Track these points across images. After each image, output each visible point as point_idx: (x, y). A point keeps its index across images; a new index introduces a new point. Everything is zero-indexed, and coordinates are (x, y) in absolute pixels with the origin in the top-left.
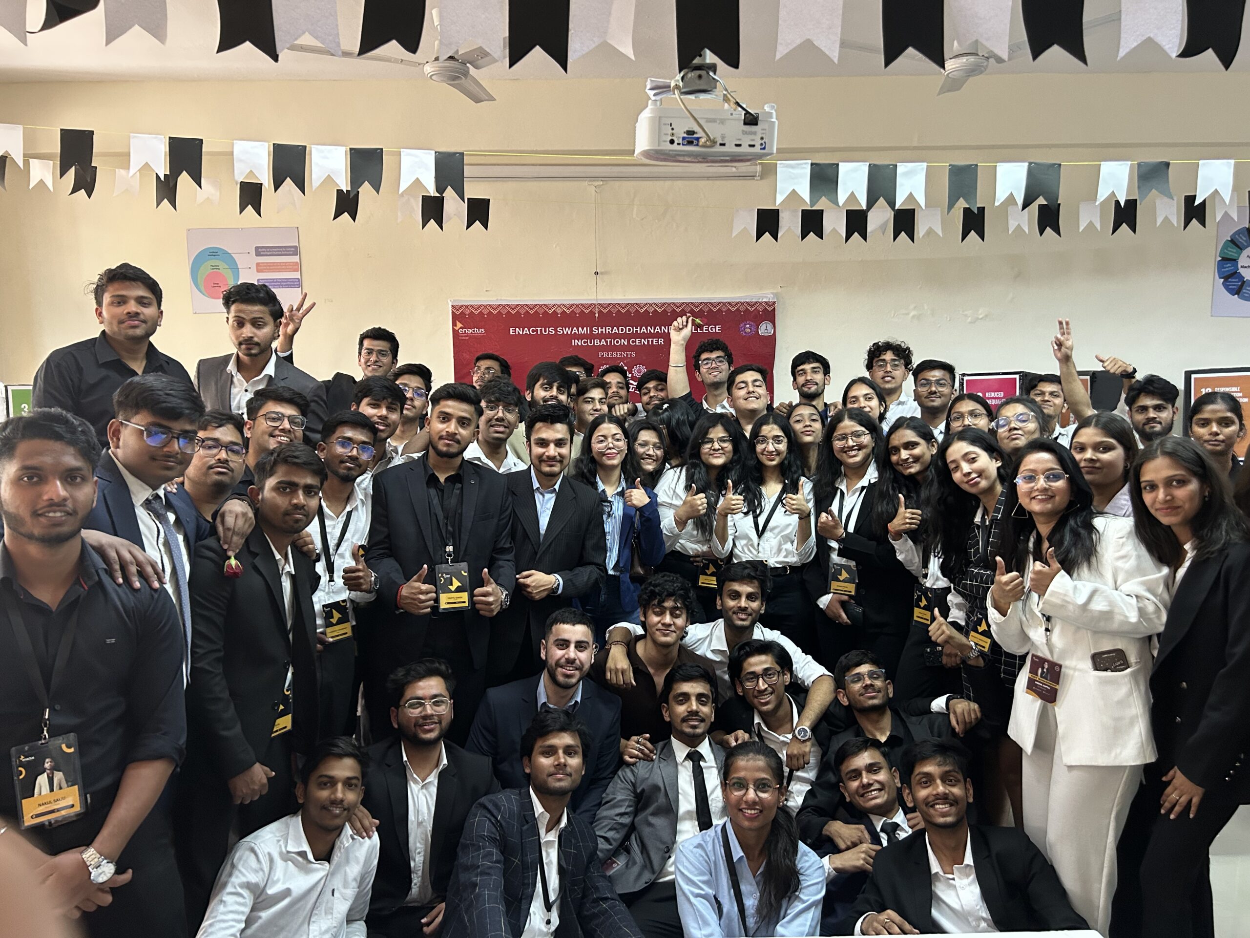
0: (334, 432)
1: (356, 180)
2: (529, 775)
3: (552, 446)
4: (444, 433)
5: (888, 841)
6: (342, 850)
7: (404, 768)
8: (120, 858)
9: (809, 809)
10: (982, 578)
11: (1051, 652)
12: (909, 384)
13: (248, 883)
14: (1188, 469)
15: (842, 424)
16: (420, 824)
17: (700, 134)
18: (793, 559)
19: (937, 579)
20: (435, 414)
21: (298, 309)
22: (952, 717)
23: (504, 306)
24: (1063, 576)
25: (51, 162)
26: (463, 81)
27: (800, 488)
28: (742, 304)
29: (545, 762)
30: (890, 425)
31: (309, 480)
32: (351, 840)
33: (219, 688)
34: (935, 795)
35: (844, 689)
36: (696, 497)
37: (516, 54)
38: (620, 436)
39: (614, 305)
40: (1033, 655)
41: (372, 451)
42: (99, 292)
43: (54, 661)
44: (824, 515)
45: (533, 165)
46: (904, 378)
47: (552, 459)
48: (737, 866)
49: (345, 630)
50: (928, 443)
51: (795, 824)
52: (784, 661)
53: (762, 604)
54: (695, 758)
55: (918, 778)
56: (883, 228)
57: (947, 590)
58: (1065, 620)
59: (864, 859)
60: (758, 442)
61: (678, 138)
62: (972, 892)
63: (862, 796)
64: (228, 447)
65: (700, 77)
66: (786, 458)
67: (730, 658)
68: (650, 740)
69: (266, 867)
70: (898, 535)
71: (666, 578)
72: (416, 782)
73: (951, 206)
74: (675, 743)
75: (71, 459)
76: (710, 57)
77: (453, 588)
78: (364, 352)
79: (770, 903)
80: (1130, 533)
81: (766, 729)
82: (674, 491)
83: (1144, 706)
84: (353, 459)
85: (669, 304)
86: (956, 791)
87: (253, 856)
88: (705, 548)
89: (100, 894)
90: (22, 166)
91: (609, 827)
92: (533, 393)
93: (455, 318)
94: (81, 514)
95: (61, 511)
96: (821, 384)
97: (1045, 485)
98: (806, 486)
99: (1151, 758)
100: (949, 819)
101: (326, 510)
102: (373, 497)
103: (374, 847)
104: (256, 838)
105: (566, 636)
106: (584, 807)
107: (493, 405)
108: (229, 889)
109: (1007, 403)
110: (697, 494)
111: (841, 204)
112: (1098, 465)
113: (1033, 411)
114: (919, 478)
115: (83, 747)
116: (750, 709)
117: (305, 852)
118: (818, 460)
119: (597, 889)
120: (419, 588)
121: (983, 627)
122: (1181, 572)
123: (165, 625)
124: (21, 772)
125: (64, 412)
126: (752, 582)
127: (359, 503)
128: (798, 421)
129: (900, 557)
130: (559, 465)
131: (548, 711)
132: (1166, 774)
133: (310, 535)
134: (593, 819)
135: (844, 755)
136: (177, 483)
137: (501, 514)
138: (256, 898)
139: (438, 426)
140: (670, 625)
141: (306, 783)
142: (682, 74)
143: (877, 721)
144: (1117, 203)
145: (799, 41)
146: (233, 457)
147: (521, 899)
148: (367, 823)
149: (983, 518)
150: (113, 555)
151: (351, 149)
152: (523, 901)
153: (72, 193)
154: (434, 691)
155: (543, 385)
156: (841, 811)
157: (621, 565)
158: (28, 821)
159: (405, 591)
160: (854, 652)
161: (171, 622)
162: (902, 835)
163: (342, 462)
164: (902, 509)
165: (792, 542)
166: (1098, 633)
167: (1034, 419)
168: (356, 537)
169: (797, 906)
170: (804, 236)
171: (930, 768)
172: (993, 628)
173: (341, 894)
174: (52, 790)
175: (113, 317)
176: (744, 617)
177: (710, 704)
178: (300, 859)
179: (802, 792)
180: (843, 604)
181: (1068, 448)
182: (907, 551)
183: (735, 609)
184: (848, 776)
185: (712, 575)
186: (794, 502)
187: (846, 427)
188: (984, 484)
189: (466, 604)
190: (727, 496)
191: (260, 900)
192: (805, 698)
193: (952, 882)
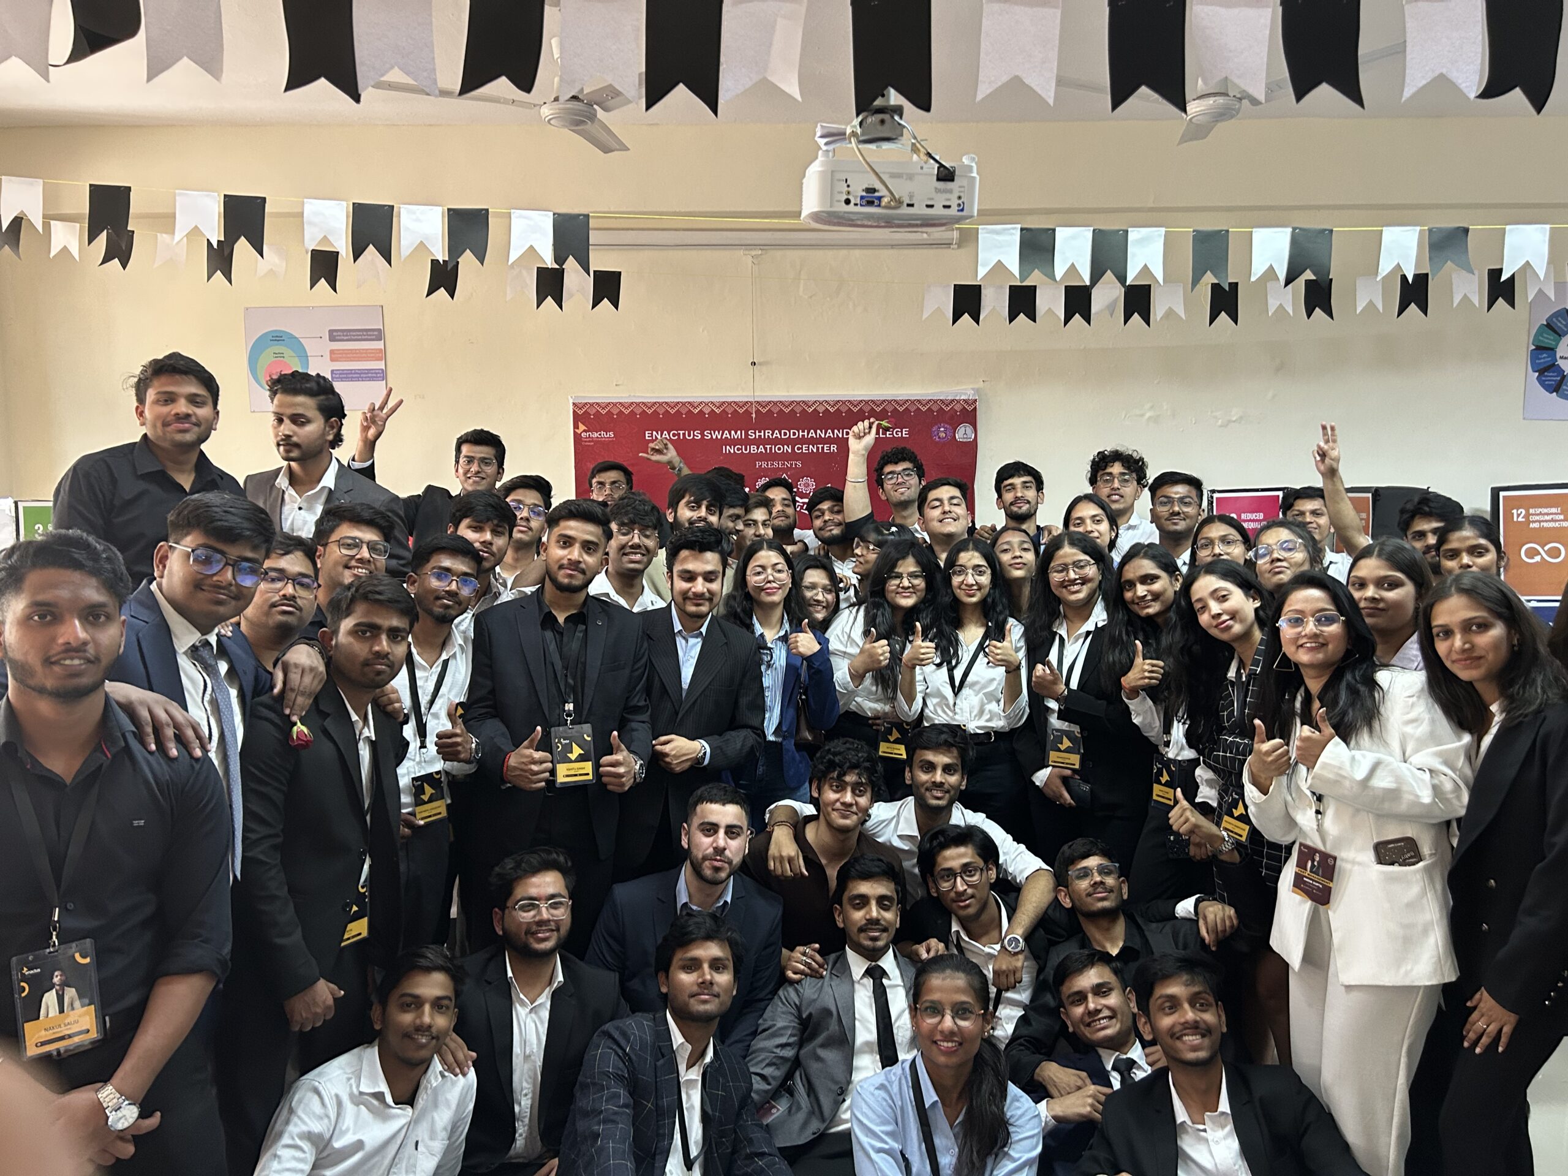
0: (428, 561)
1: (455, 247)
2: (666, 995)
3: (700, 580)
4: (565, 562)
5: (1122, 1082)
6: (429, 1091)
7: (507, 986)
8: (143, 1100)
9: (1022, 1040)
10: (1238, 749)
11: (1324, 842)
12: (1144, 501)
13: (309, 1133)
14: (1490, 610)
15: (1061, 552)
16: (527, 1058)
17: (882, 192)
18: (999, 724)
19: (1182, 748)
20: (554, 538)
21: (382, 408)
22: (1201, 923)
23: (638, 404)
24: (1337, 744)
25: (78, 225)
26: (589, 126)
27: (1007, 633)
28: (935, 402)
29: (686, 978)
30: (1123, 554)
31: (395, 622)
32: (440, 1078)
33: (275, 882)
34: (1183, 1024)
35: (1067, 887)
36: (876, 644)
37: (655, 93)
38: (783, 566)
39: (775, 403)
40: (1301, 844)
41: (475, 583)
42: (141, 388)
43: (68, 847)
44: (1039, 667)
45: (676, 230)
46: (1136, 496)
47: (699, 596)
48: (930, 1114)
49: (438, 809)
50: (1171, 577)
51: (1003, 1059)
52: (988, 851)
53: (963, 778)
54: (876, 974)
55: (1160, 1001)
56: (1111, 308)
57: (1194, 763)
58: (1340, 799)
59: (1092, 1106)
60: (954, 573)
61: (856, 197)
62: (1229, 1148)
63: (1089, 1025)
64: (297, 579)
65: (882, 122)
66: (989, 594)
67: (920, 847)
68: (819, 952)
69: (332, 1113)
70: (1134, 692)
71: (848, 745)
72: (523, 1004)
73: (1196, 281)
74: (851, 955)
75: (93, 593)
76: (894, 98)
77: (573, 756)
78: (461, 460)
79: (973, 1163)
80: (1422, 690)
81: (967, 939)
82: (849, 636)
83: (1441, 910)
84: (452, 595)
85: (844, 402)
86: (1209, 1017)
87: (316, 1097)
88: (887, 708)
89: (120, 1143)
90: (41, 230)
91: (767, 1061)
92: (676, 512)
93: (577, 419)
94: (105, 662)
95: (80, 658)
96: (1033, 502)
97: (1315, 630)
98: (1015, 630)
99: (1451, 976)
100: (1202, 1054)
101: (417, 658)
102: (474, 641)
103: (470, 1087)
104: (320, 1074)
105: (713, 819)
106: (734, 1037)
107: (628, 526)
108: (286, 1140)
109: (1268, 527)
110: (877, 640)
111: (1058, 278)
112: (1381, 605)
113: (1301, 537)
114: (1160, 620)
115: (101, 957)
116: (946, 914)
117: (382, 1094)
118: (1031, 597)
119: (750, 1141)
120: (531, 756)
121: (1239, 811)
122: (1487, 740)
123: (208, 802)
124: (24, 989)
125: (85, 535)
126: (949, 751)
127: (457, 649)
128: (1005, 551)
129: (1136, 720)
130: (707, 603)
131: (691, 914)
132: (1471, 998)
133: (396, 691)
134: (746, 1053)
135: (1065, 973)
136: (232, 624)
137: (635, 663)
138: (319, 1152)
139: (558, 553)
140: (851, 805)
141: (384, 1003)
142: (860, 118)
143: (1108, 930)
144: (1404, 278)
145: (1005, 79)
146: (301, 592)
147: (655, 1155)
148: (460, 1056)
149: (1238, 674)
150: (145, 714)
151: (449, 210)
152: (657, 1157)
153: (102, 263)
154: (551, 890)
155: (689, 502)
156: (1063, 1045)
157: (784, 729)
158: (32, 1051)
159: (513, 760)
160: (1079, 841)
161: (214, 801)
162: (1139, 1075)
163: (438, 598)
164: (1139, 660)
165: (998, 701)
166: (1382, 817)
167: (1302, 548)
168: (453, 692)
169: (1006, 1166)
170: (1012, 317)
171: (1176, 989)
172: (1252, 809)
173: (427, 1147)
174: (62, 1011)
175: (157, 417)
176: (939, 795)
177: (894, 908)
178: (375, 1102)
179: (1012, 1018)
180: (1065, 780)
181: (1345, 583)
182: (1145, 712)
183: (928, 785)
184: (1071, 1000)
185: (897, 741)
186: (999, 651)
187: (1065, 556)
188: (1237, 628)
189: (590, 777)
190: (914, 643)
191: (325, 1154)
192: (1017, 898)
193: (1202, 1134)
